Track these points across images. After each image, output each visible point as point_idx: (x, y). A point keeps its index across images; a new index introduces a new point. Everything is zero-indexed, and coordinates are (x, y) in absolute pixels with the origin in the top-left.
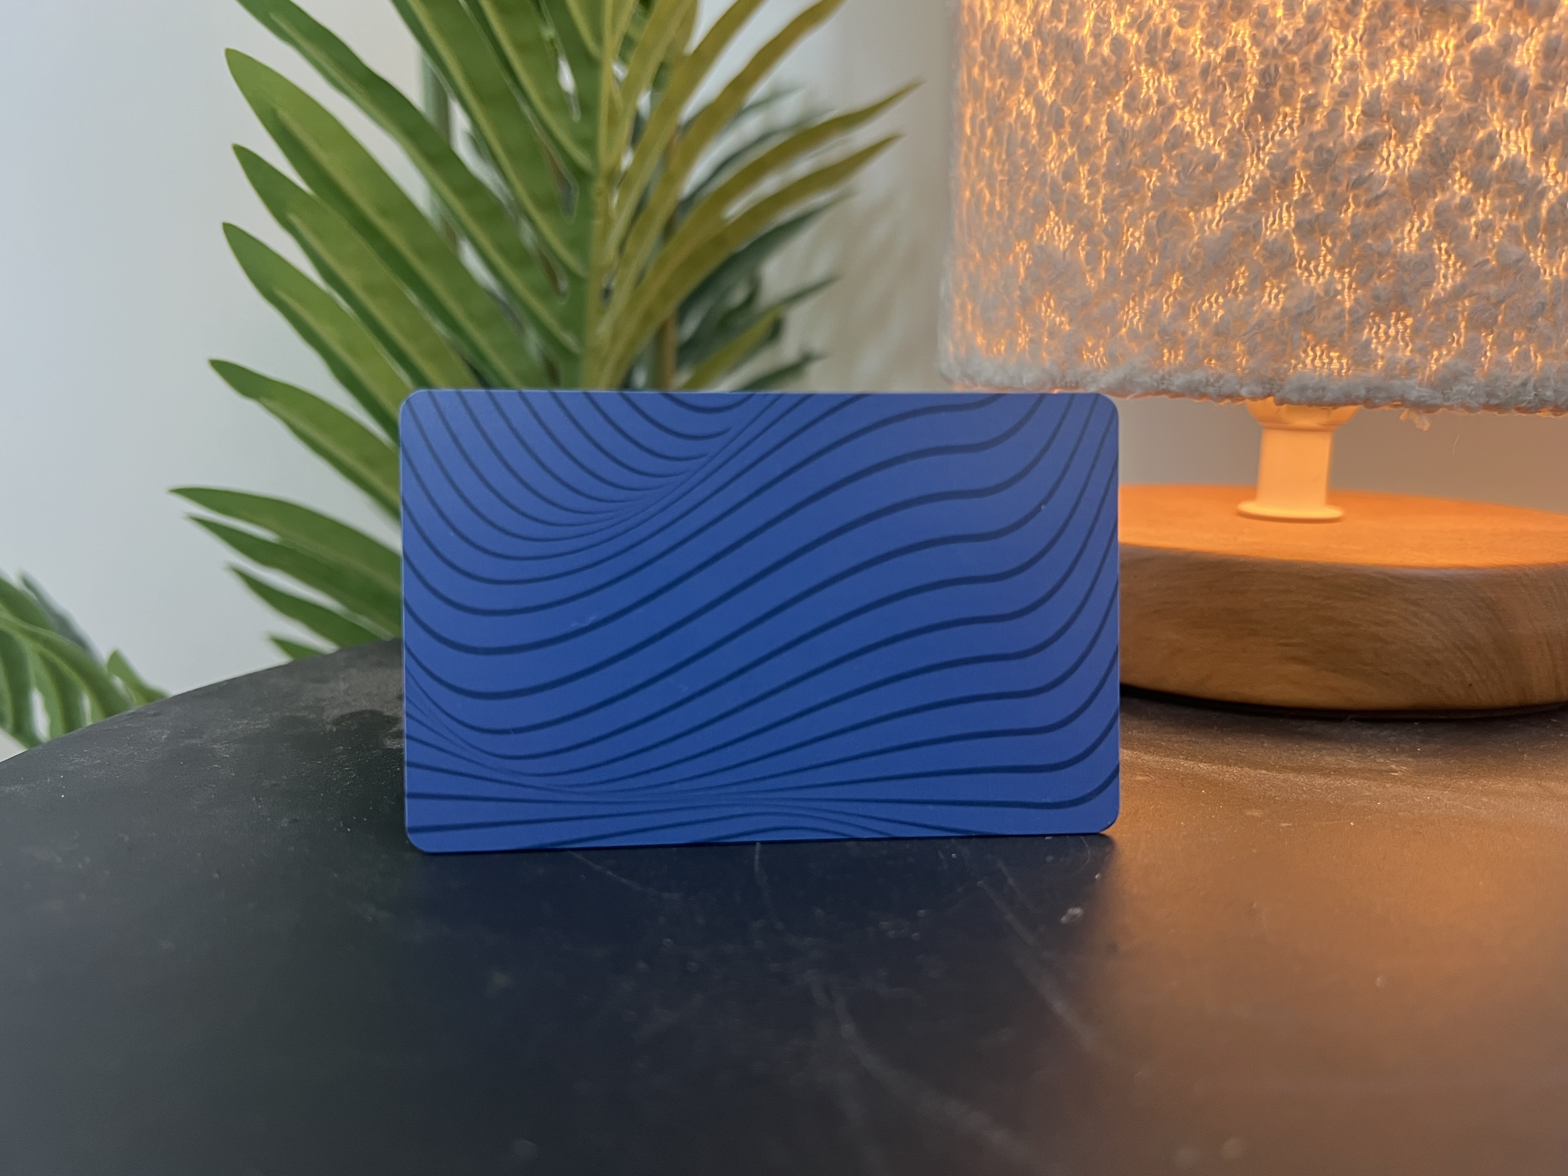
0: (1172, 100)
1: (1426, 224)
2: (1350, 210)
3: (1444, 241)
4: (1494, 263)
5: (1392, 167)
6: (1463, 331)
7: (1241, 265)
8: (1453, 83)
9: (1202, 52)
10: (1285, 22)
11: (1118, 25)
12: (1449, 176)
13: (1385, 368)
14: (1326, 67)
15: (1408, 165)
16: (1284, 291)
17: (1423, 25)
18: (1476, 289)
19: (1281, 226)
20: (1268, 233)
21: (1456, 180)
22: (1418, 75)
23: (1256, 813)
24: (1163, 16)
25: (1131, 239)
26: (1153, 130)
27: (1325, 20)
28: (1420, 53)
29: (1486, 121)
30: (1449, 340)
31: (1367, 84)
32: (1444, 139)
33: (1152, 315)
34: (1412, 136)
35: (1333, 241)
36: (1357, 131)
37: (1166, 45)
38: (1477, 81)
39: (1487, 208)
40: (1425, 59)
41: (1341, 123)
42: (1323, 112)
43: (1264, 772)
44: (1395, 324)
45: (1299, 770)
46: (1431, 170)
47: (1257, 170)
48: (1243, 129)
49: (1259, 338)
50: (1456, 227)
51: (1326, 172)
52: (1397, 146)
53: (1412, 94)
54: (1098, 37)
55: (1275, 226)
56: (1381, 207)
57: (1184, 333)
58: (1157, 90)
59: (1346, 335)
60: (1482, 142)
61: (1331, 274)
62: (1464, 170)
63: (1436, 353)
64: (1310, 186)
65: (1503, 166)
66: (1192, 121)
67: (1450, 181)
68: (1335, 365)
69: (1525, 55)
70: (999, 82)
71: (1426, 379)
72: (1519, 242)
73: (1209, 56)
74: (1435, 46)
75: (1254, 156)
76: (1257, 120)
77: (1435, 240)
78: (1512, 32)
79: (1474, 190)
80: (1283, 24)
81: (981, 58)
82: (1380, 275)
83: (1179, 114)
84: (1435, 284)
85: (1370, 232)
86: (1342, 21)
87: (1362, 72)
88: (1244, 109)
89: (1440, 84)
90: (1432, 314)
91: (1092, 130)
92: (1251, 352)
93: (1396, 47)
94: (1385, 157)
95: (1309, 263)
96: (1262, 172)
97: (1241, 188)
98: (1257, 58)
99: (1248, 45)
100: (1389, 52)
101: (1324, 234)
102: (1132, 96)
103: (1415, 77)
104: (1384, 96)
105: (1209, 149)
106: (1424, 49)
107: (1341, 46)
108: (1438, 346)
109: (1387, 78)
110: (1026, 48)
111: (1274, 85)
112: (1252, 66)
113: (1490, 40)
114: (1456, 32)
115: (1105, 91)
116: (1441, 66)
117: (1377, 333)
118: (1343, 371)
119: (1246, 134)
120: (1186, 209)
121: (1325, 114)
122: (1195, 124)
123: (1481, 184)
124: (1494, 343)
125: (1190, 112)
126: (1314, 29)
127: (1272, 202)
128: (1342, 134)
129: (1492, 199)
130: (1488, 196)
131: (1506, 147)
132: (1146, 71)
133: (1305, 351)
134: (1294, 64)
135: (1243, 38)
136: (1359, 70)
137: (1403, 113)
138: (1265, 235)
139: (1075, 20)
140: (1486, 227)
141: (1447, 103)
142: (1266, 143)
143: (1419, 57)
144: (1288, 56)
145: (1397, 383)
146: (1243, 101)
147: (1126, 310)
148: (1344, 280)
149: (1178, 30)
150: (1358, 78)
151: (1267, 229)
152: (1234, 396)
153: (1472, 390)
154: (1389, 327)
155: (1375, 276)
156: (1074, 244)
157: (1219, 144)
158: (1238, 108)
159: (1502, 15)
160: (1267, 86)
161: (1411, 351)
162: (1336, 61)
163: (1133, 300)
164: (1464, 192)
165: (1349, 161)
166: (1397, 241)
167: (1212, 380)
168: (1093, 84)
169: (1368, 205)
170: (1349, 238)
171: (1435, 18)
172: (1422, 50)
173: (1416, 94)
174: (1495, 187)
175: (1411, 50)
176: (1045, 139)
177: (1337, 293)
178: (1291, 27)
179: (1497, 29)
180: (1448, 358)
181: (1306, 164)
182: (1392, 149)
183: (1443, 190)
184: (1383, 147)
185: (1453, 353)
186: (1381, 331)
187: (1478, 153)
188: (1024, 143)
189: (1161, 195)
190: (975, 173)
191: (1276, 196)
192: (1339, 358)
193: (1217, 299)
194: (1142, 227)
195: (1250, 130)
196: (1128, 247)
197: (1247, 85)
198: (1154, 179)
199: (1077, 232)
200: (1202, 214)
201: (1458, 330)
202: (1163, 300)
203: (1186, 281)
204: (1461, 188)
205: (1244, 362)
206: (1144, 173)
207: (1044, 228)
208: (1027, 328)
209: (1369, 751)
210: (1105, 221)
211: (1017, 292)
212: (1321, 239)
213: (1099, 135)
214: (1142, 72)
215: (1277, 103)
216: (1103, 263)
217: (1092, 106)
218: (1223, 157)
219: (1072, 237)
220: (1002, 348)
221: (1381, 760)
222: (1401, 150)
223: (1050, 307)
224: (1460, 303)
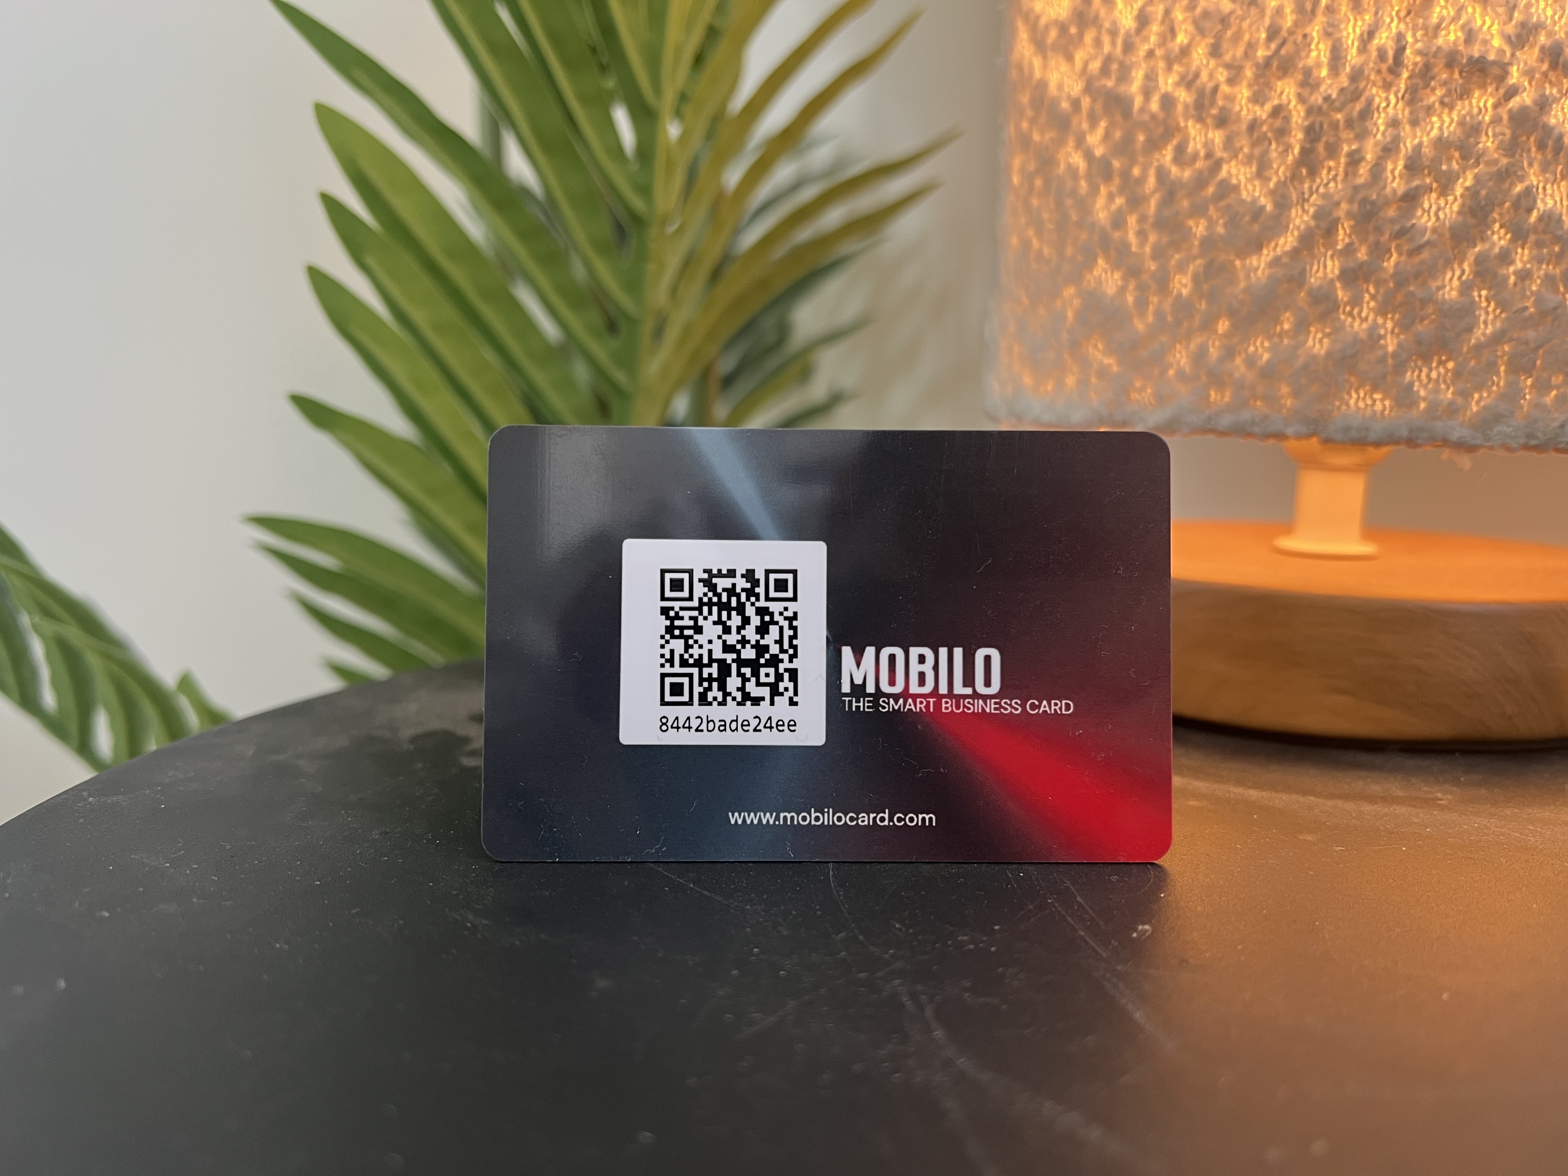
0: (1219, 153)
1: (1467, 273)
2: (1393, 259)
3: (1484, 289)
4: (1532, 310)
5: (1433, 219)
6: (1502, 374)
7: (1286, 310)
8: (1491, 139)
9: (1248, 110)
10: (1329, 82)
11: (1166, 84)
12: (1489, 227)
13: (1427, 410)
14: (1368, 124)
15: (1448, 216)
16: (1328, 335)
17: (1462, 85)
18: (1515, 335)
19: (1325, 274)
20: (1313, 280)
21: (1495, 231)
22: (1458, 131)
23: (1309, 838)
24: (1211, 76)
25: (1177, 285)
26: (1200, 182)
27: (1368, 80)
28: (1460, 111)
29: (1523, 176)
30: (1490, 383)
31: (1408, 140)
32: (1483, 193)
33: (1200, 356)
34: (1453, 190)
35: (1377, 288)
36: (1399, 184)
37: (1213, 103)
38: (1515, 139)
39: (1525, 258)
40: (1464, 117)
41: (1384, 176)
42: (1366, 166)
43: (1312, 798)
44: (1437, 367)
45: (1346, 797)
46: (1472, 221)
47: (1303, 221)
48: (1288, 182)
49: (1304, 380)
50: (1495, 275)
51: (1369, 223)
52: (1438, 198)
53: (1452, 150)
54: (1147, 93)
55: (1320, 274)
56: (1422, 256)
57: (1230, 375)
58: (1206, 145)
59: (1389, 379)
60: (1519, 195)
61: (1375, 320)
62: (1503, 221)
63: (1476, 396)
64: (1353, 237)
65: (1540, 219)
66: (1237, 175)
67: (1489, 233)
68: (1379, 407)
69: (1559, 113)
70: (1048, 136)
71: (1467, 419)
72: (1556, 291)
73: (1255, 112)
74: (1474, 105)
75: (1299, 207)
76: (1301, 173)
77: (1475, 288)
78: (1547, 92)
79: (1514, 240)
80: (1327, 84)
81: (1030, 113)
82: (1422, 320)
83: (1225, 168)
84: (1475, 330)
85: (1412, 279)
86: (1384, 80)
87: (1404, 129)
88: (1289, 162)
89: (1479, 141)
90: (1472, 358)
91: (1141, 181)
92: (1296, 394)
93: (1437, 105)
94: (1426, 209)
95: (1352, 309)
96: (1307, 223)
97: (1286, 238)
98: (1302, 114)
99: (1293, 103)
100: (1429, 110)
101: (1367, 280)
102: (1180, 150)
103: (1455, 134)
104: (1425, 152)
105: (1255, 200)
106: (1463, 108)
107: (1384, 104)
108: (1479, 388)
109: (1428, 134)
110: (1076, 104)
111: (1320, 140)
112: (1297, 123)
113: (1526, 99)
114: (1494, 92)
115: (1154, 145)
116: (1480, 123)
117: (1419, 376)
118: (1386, 412)
119: (1291, 187)
120: (1232, 257)
121: (1368, 167)
122: (1241, 177)
123: (1519, 235)
124: (1532, 386)
125: (1236, 165)
126: (1357, 88)
127: (1316, 251)
128: (1385, 187)
129: (1530, 249)
130: (1527, 246)
131: (1543, 200)
132: (1194, 127)
133: (1349, 393)
134: (1338, 121)
135: (1288, 96)
136: (1400, 127)
137: (1444, 167)
138: (1311, 282)
139: (1124, 76)
140: (1524, 276)
141: (1486, 158)
142: (1311, 195)
143: (1458, 115)
144: (1332, 113)
145: (1439, 424)
146: (1288, 156)
147: (1173, 352)
148: (1387, 325)
149: (1225, 88)
150: (1399, 134)
151: (1311, 276)
152: (1280, 436)
153: (1512, 432)
154: (1431, 370)
155: (1418, 321)
156: (1122, 290)
157: (1265, 196)
158: (1284, 162)
159: (1537, 76)
160: (1312, 141)
161: (1453, 393)
162: (1379, 118)
163: (1181, 343)
164: (1502, 242)
165: (1391, 213)
166: (1439, 288)
167: (1257, 420)
168: (1141, 138)
169: (1411, 254)
170: (1391, 285)
171: (1475, 79)
172: (1461, 108)
173: (1455, 150)
174: (1532, 238)
175: (1451, 108)
176: (1094, 190)
177: (1381, 337)
178: (1335, 86)
179: (1533, 89)
180: (1488, 401)
181: (1350, 215)
182: (1433, 201)
183: (1483, 240)
184: (1424, 200)
185: (1493, 395)
186: (1424, 375)
187: (1516, 206)
188: (1074, 193)
189: (1208, 243)
190: (1023, 221)
191: (1320, 244)
192: (1382, 400)
193: (1262, 343)
194: (1190, 274)
195: (1296, 183)
196: (1175, 292)
197: (1292, 140)
198: (1201, 229)
199: (1125, 278)
200: (1248, 261)
201: (1498, 374)
202: (1210, 343)
203: (1233, 326)
204: (1500, 239)
205: (1289, 402)
206: (1191, 223)
207: (1092, 273)
208: (1075, 369)
209: (1414, 780)
210: (1153, 268)
211: (1065, 335)
212: (1365, 286)
213: (1147, 186)
214: (1190, 128)
215: (1321, 158)
216: (1151, 308)
217: (1141, 159)
218: (1269, 208)
219: (1120, 283)
220: (1050, 388)
221: (1426, 789)
222: (1442, 202)
223: (1098, 350)
224: (1499, 348)
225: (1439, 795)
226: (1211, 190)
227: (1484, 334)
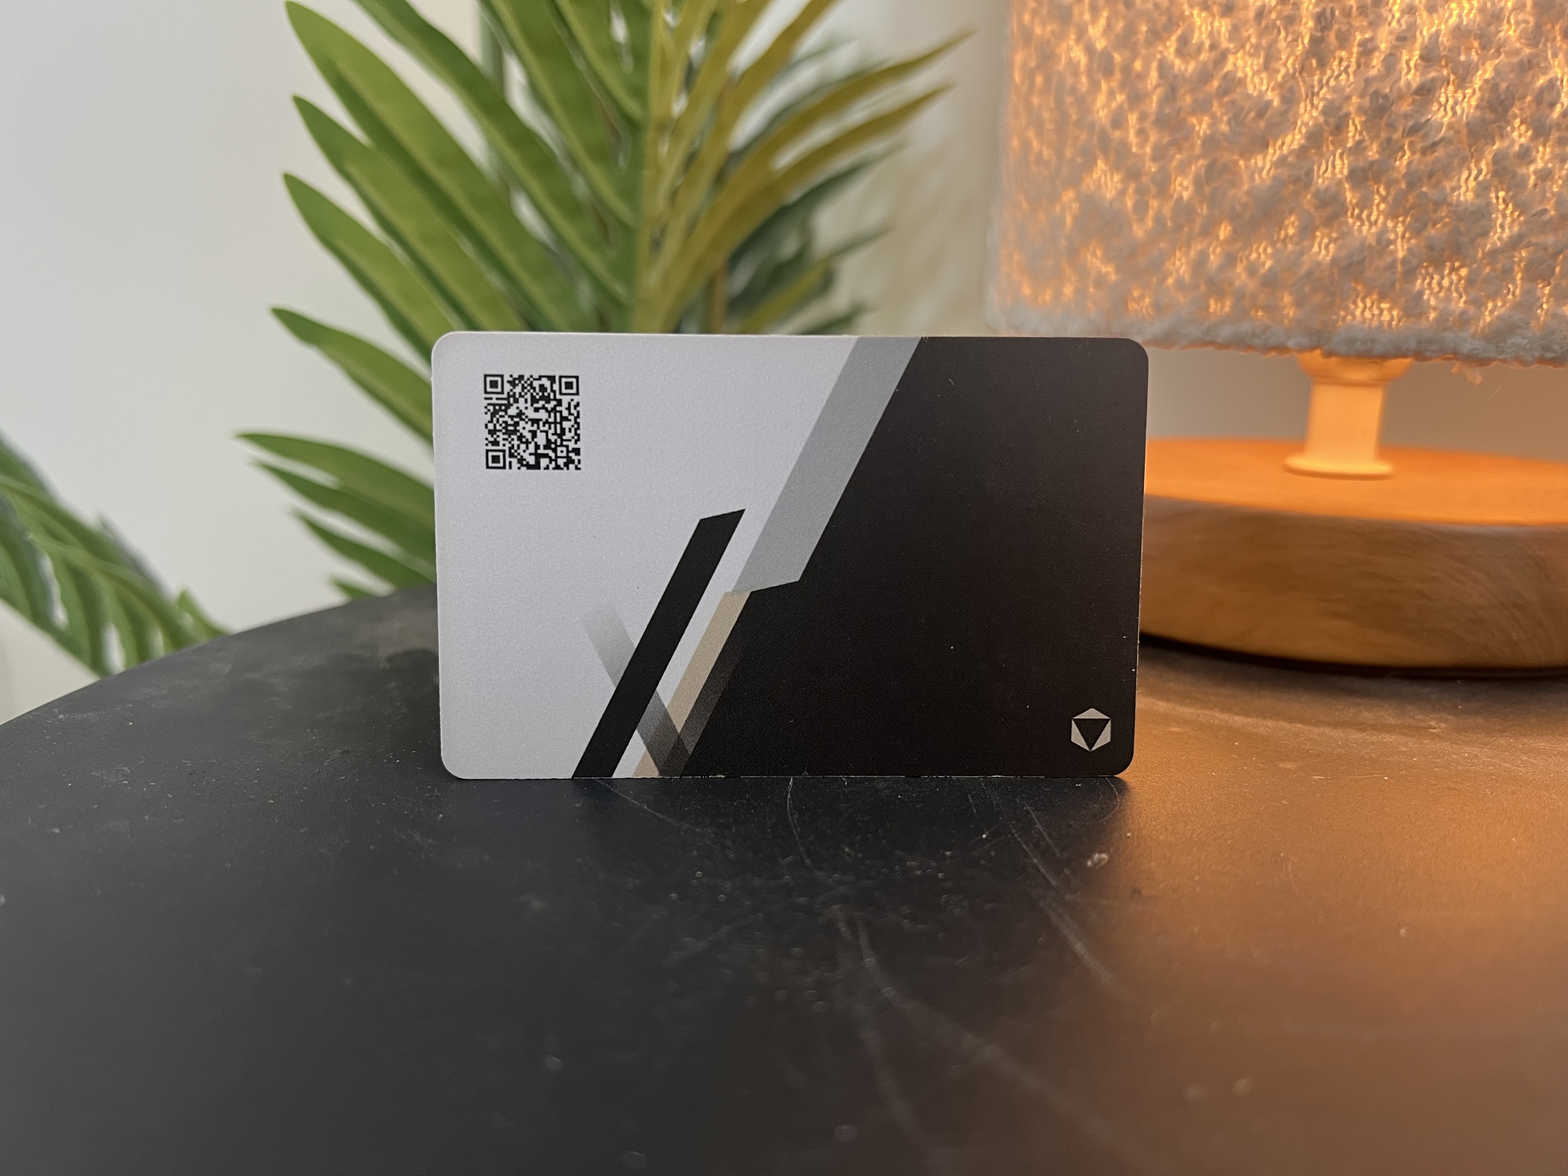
0: (1225, 44)
1: (1484, 173)
2: (1406, 157)
3: (1502, 190)
4: (1552, 213)
5: (1450, 114)
6: (1519, 282)
7: (1291, 214)
8: (1513, 28)
12: (1508, 123)
13: (1438, 320)
14: (1384, 11)
15: (1466, 111)
16: (1335, 240)
18: (1534, 240)
19: (1334, 174)
20: (1320, 181)
21: (1515, 127)
22: (1478, 19)
23: (1289, 766)
25: (1178, 188)
26: (1204, 76)
29: (1547, 67)
30: (1505, 292)
31: (1426, 28)
32: (1503, 86)
33: (1199, 265)
34: (1471, 82)
35: (1387, 189)
36: (1414, 75)
38: (1538, 26)
39: (1547, 157)
40: (1485, 3)
41: (1398, 68)
42: (1379, 56)
43: (1299, 725)
44: (1450, 274)
45: (1335, 725)
46: (1490, 116)
47: (1311, 117)
48: (1297, 75)
49: (1307, 289)
50: (1514, 175)
51: (1381, 118)
52: (1456, 92)
53: (1472, 39)
55: (1328, 174)
56: (1437, 154)
57: (1231, 284)
58: (1211, 35)
59: (1397, 286)
60: (1541, 89)
61: (1384, 223)
62: (1524, 117)
63: (1490, 305)
64: (1364, 133)
65: (1564, 114)
66: (1245, 67)
67: (1509, 129)
68: (1386, 317)
70: (1049, 28)
71: (1479, 331)
75: (1308, 102)
76: (1311, 64)
77: (1493, 189)
79: (1536, 136)
81: (1032, 5)
82: (1435, 223)
83: (1231, 59)
84: (1491, 234)
85: (1425, 180)
87: (1421, 16)
88: (1298, 53)
89: (1500, 29)
90: (1487, 264)
91: (1142, 76)
92: (1299, 303)
94: (1443, 103)
95: (1361, 212)
96: (1315, 118)
97: (1294, 135)
98: (1314, 1)
101: (1377, 181)
102: (1184, 41)
103: (1475, 21)
104: (1442, 42)
105: (1261, 94)
108: (1493, 297)
109: (1446, 22)
111: (1331, 28)
112: (1307, 9)
115: (1157, 36)
116: (1501, 10)
117: (1430, 284)
118: (1394, 323)
119: (1299, 79)
120: (1236, 157)
121: (1382, 58)
122: (1248, 69)
123: (1540, 131)
124: (1550, 295)
125: (1243, 57)
127: (1325, 149)
128: (1399, 79)
129: (1553, 147)
130: (1547, 144)
132: (1199, 15)
133: (1355, 303)
134: (1351, 7)
136: (1417, 14)
137: (1463, 58)
138: (1317, 183)
140: (1545, 176)
141: (1507, 49)
142: (1321, 88)
143: (1479, 2)
145: (1449, 335)
146: (1298, 45)
147: (1172, 260)
148: (1397, 229)
150: (1416, 21)
151: (1319, 177)
152: (1281, 348)
153: (1526, 344)
154: (1442, 278)
155: (1429, 226)
156: (1122, 193)
157: (1273, 90)
158: (1292, 53)
160: (1323, 29)
161: (1465, 302)
162: (1394, 4)
163: (1180, 249)
164: (1523, 139)
165: (1405, 107)
166: (1453, 189)
167: (1258, 331)
168: (1144, 28)
169: (1424, 152)
170: (1403, 186)
173: (1475, 39)
174: (1555, 135)
176: (1095, 86)
177: (1390, 242)
180: (1503, 310)
181: (1361, 110)
182: (1450, 95)
183: (1502, 137)
184: (1440, 93)
185: (1508, 305)
186: (1435, 282)
187: (1538, 100)
188: (1074, 90)
189: (1211, 142)
190: (1023, 121)
191: (1329, 142)
192: (1390, 310)
193: (1265, 250)
194: (1191, 176)
195: (1305, 75)
196: (1176, 196)
197: (1302, 28)
198: (1204, 126)
199: (1125, 181)
200: (1253, 161)
201: (1513, 281)
202: (1211, 250)
203: (1234, 231)
204: (1520, 136)
205: (1291, 313)
206: (1194, 121)
207: (1092, 176)
208: (1073, 278)
209: (1409, 707)
210: (1153, 170)
211: (1064, 242)
212: (1376, 187)
213: (1149, 81)
214: (1195, 16)
215: (1332, 47)
216: (1151, 213)
217: (1143, 51)
218: (1276, 103)
219: (1119, 186)
220: (1048, 298)
221: (1420, 717)
222: (1460, 96)
223: (1096, 257)
224: (1517, 254)
225: (1433, 723)
226: (1215, 83)
227: (1500, 239)
